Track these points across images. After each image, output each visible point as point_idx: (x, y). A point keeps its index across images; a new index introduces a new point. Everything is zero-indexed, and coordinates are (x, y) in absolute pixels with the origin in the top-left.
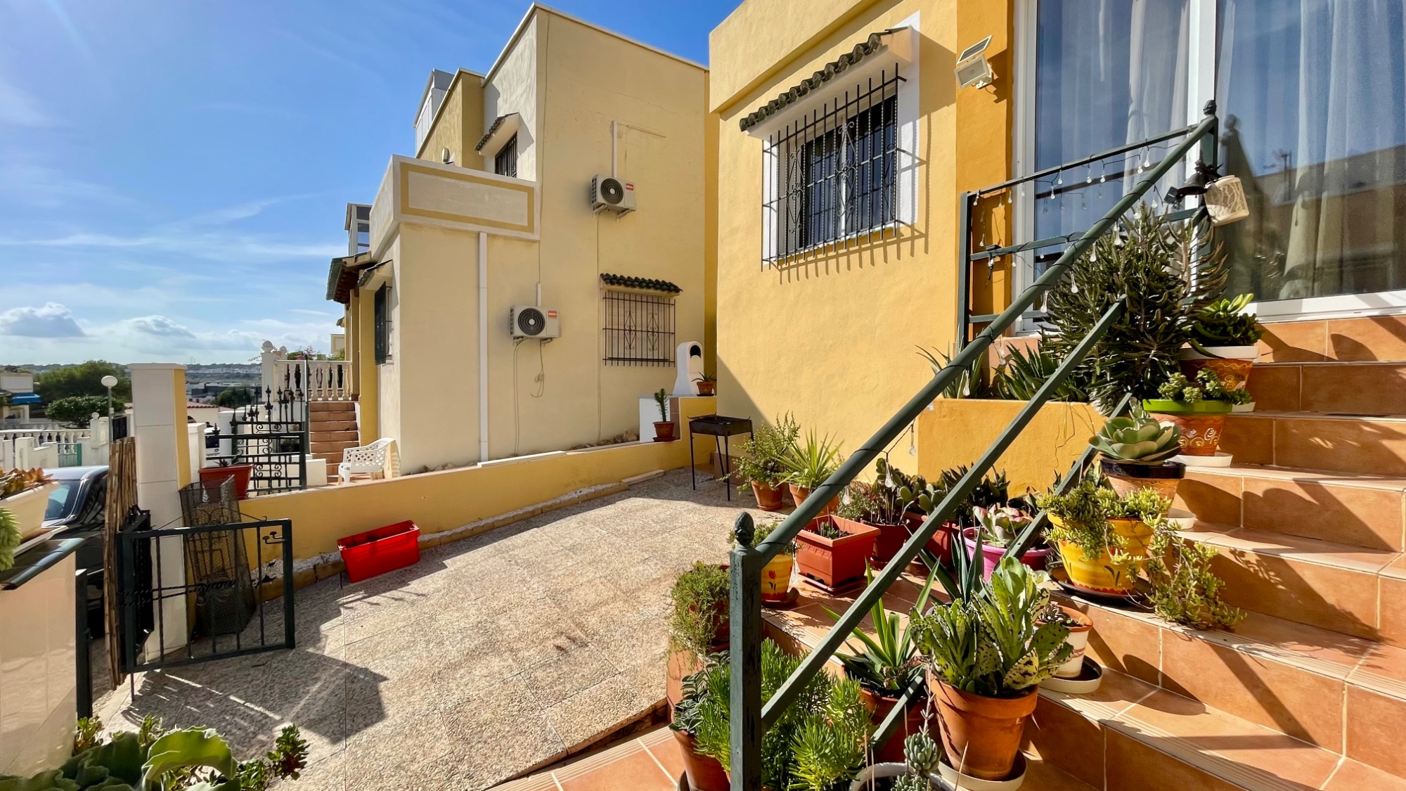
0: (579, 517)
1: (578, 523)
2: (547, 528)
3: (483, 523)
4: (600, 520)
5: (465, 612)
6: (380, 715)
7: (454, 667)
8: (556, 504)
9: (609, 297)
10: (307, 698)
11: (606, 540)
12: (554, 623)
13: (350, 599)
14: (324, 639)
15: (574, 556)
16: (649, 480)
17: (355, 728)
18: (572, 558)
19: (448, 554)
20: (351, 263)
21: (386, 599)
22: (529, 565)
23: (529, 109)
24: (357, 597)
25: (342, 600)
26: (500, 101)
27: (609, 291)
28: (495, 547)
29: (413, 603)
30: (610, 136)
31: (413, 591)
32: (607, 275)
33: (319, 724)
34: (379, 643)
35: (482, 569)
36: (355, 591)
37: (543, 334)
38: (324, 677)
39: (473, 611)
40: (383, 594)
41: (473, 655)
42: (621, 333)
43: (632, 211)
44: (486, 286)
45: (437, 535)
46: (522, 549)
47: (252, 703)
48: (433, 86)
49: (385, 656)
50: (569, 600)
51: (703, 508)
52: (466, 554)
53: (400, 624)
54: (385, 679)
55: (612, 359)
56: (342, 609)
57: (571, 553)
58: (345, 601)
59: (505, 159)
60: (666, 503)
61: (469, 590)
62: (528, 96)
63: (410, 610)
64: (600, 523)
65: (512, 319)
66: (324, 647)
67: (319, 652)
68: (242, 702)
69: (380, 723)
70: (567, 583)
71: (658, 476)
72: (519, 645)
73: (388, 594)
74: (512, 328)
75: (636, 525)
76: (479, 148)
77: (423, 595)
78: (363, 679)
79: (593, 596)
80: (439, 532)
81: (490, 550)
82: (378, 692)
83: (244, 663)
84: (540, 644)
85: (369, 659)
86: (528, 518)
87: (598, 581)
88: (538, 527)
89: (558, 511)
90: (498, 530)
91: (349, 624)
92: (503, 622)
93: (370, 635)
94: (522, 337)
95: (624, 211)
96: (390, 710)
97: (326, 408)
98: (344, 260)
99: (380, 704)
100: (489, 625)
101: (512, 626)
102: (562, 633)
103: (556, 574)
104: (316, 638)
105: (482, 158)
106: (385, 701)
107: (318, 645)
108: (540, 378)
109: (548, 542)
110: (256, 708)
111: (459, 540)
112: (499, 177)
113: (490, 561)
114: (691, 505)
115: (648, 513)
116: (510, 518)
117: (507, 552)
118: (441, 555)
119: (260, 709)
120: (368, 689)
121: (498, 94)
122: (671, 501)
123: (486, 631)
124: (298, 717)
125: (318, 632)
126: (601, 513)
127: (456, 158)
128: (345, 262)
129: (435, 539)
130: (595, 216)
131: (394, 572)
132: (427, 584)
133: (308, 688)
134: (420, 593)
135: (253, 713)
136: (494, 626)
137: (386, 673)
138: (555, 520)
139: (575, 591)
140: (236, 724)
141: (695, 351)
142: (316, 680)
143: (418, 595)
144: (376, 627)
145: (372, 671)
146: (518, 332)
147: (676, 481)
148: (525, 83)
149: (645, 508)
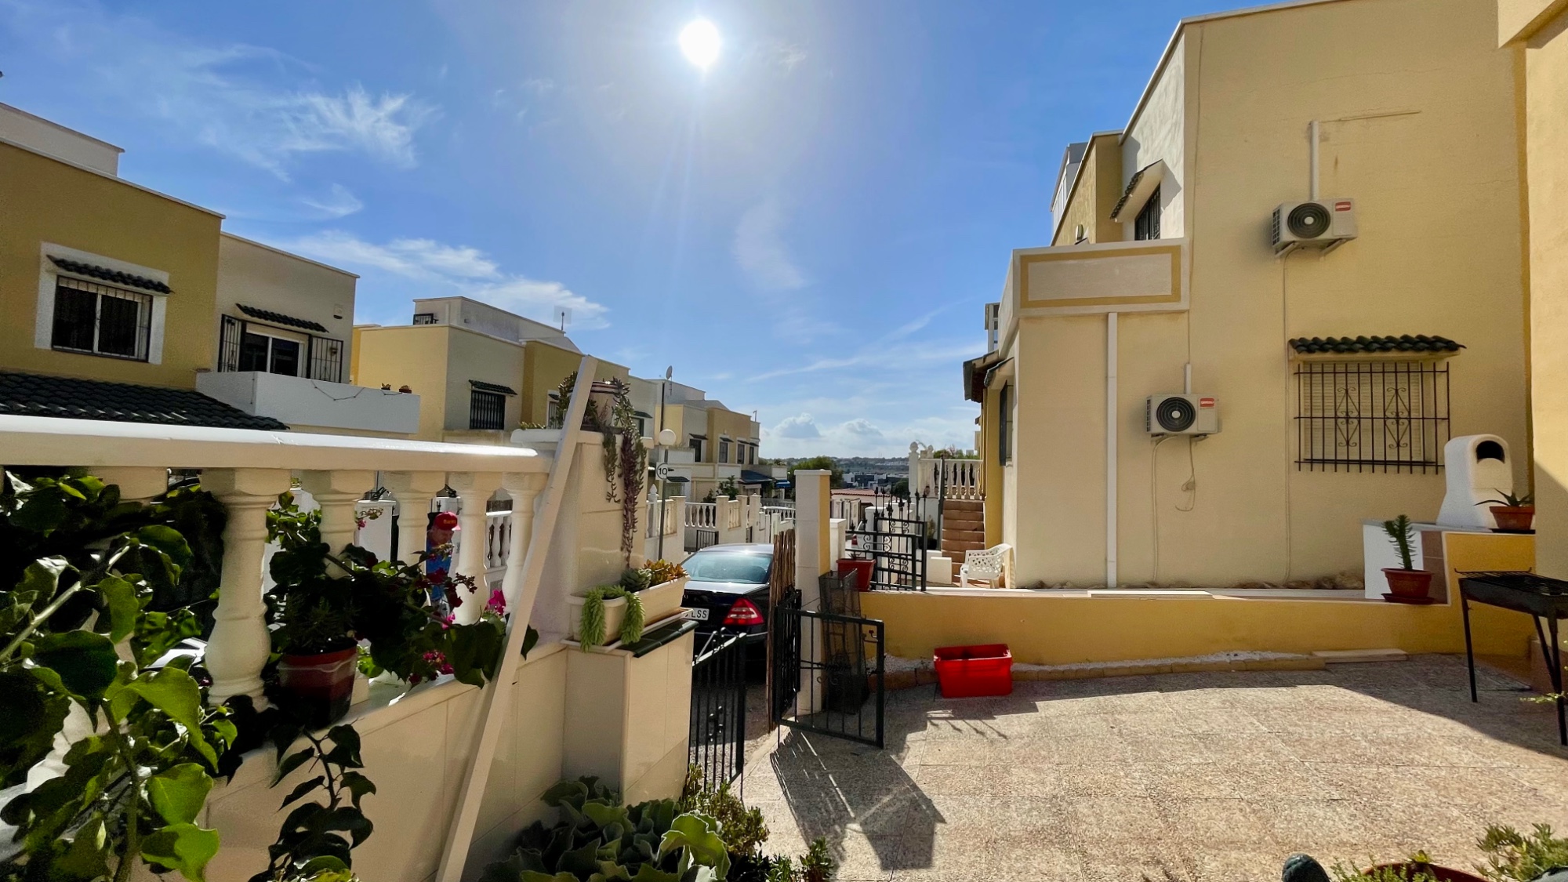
0: (1228, 693)
1: (1224, 702)
2: (1176, 697)
3: (1091, 666)
4: (1260, 707)
5: (1043, 776)
6: (927, 863)
7: (1014, 842)
8: (1192, 664)
9: (1304, 372)
10: (877, 806)
11: (1263, 743)
12: (1151, 841)
13: (938, 716)
14: (906, 750)
15: (1205, 751)
16: (1371, 662)
17: (904, 863)
18: (1201, 753)
19: (1044, 694)
20: (979, 364)
21: (969, 727)
22: (1136, 742)
23: (1174, 151)
24: (944, 715)
25: (932, 714)
26: (1140, 154)
27: (1305, 362)
28: (1099, 702)
29: (992, 742)
30: (1306, 143)
31: (996, 727)
32: (1302, 340)
33: (879, 840)
34: (949, 776)
35: (1077, 726)
36: (944, 707)
37: (1193, 429)
38: (895, 792)
39: (1051, 778)
40: (967, 721)
41: (1037, 837)
42: (1330, 423)
43: (1348, 239)
44: (1115, 375)
45: (1036, 668)
46: (1133, 716)
47: (841, 789)
48: (1068, 162)
49: (950, 794)
50: (1181, 815)
51: (1489, 742)
52: (1063, 701)
53: (974, 763)
54: (943, 821)
55: (1312, 461)
56: (929, 724)
57: (1201, 745)
58: (934, 715)
59: (1147, 220)
60: (1400, 712)
61: (1054, 748)
62: (1173, 138)
63: (987, 749)
64: (1261, 713)
65: (1148, 413)
66: (904, 759)
67: (898, 762)
68: (835, 785)
69: (925, 870)
70: (1186, 788)
71: (1392, 660)
72: (1095, 852)
73: (972, 722)
74: (1148, 424)
75: (1327, 736)
76: (1115, 214)
77: (1005, 737)
78: (925, 811)
79: (1223, 825)
80: (1039, 665)
81: (1092, 704)
82: (932, 833)
83: (848, 747)
84: (1125, 863)
85: (935, 791)
86: (1150, 675)
87: (1234, 804)
88: (1161, 691)
89: (1196, 676)
90: (1108, 680)
91: (930, 743)
92: (1083, 808)
93: (943, 763)
94: (1162, 434)
95: (1332, 243)
96: (938, 860)
97: (958, 506)
98: (973, 362)
99: (931, 847)
100: (1065, 805)
101: (1092, 819)
102: (1159, 862)
103: (1170, 767)
104: (900, 747)
105: (1120, 225)
106: (936, 847)
107: (901, 754)
108: (1190, 486)
109: (1170, 716)
110: (842, 797)
111: (1059, 680)
112: (1141, 244)
113: (1089, 720)
114: (1460, 729)
115: (1357, 719)
116: (1125, 668)
117: (1113, 714)
118: (1036, 693)
119: (843, 798)
120: (926, 824)
121: (1137, 146)
122: (1414, 712)
123: (1059, 812)
124: (866, 823)
125: (903, 740)
126: (1265, 695)
127: (1090, 233)
128: (975, 364)
129: (1032, 672)
130: (1279, 261)
131: (985, 699)
132: (1012, 724)
133: (881, 797)
134: (1003, 732)
135: (838, 800)
136: (1070, 809)
137: (945, 815)
138: (1187, 688)
139: (1195, 804)
140: (826, 804)
141: (1488, 450)
142: (889, 791)
143: (1000, 735)
144: (951, 756)
145: (935, 805)
146: (1157, 427)
147: (1432, 676)
148: (1170, 122)
149: (1351, 709)
